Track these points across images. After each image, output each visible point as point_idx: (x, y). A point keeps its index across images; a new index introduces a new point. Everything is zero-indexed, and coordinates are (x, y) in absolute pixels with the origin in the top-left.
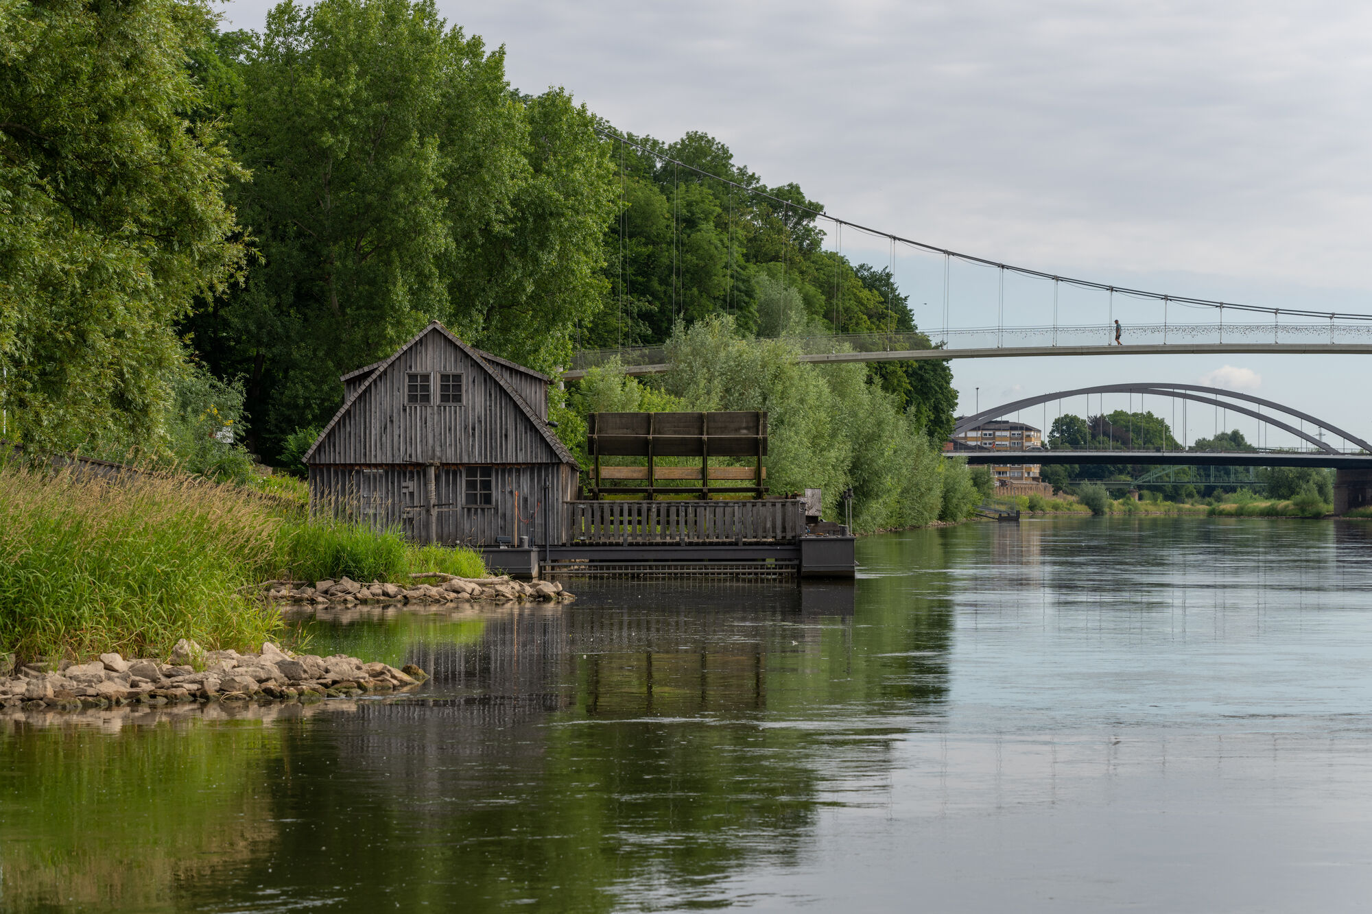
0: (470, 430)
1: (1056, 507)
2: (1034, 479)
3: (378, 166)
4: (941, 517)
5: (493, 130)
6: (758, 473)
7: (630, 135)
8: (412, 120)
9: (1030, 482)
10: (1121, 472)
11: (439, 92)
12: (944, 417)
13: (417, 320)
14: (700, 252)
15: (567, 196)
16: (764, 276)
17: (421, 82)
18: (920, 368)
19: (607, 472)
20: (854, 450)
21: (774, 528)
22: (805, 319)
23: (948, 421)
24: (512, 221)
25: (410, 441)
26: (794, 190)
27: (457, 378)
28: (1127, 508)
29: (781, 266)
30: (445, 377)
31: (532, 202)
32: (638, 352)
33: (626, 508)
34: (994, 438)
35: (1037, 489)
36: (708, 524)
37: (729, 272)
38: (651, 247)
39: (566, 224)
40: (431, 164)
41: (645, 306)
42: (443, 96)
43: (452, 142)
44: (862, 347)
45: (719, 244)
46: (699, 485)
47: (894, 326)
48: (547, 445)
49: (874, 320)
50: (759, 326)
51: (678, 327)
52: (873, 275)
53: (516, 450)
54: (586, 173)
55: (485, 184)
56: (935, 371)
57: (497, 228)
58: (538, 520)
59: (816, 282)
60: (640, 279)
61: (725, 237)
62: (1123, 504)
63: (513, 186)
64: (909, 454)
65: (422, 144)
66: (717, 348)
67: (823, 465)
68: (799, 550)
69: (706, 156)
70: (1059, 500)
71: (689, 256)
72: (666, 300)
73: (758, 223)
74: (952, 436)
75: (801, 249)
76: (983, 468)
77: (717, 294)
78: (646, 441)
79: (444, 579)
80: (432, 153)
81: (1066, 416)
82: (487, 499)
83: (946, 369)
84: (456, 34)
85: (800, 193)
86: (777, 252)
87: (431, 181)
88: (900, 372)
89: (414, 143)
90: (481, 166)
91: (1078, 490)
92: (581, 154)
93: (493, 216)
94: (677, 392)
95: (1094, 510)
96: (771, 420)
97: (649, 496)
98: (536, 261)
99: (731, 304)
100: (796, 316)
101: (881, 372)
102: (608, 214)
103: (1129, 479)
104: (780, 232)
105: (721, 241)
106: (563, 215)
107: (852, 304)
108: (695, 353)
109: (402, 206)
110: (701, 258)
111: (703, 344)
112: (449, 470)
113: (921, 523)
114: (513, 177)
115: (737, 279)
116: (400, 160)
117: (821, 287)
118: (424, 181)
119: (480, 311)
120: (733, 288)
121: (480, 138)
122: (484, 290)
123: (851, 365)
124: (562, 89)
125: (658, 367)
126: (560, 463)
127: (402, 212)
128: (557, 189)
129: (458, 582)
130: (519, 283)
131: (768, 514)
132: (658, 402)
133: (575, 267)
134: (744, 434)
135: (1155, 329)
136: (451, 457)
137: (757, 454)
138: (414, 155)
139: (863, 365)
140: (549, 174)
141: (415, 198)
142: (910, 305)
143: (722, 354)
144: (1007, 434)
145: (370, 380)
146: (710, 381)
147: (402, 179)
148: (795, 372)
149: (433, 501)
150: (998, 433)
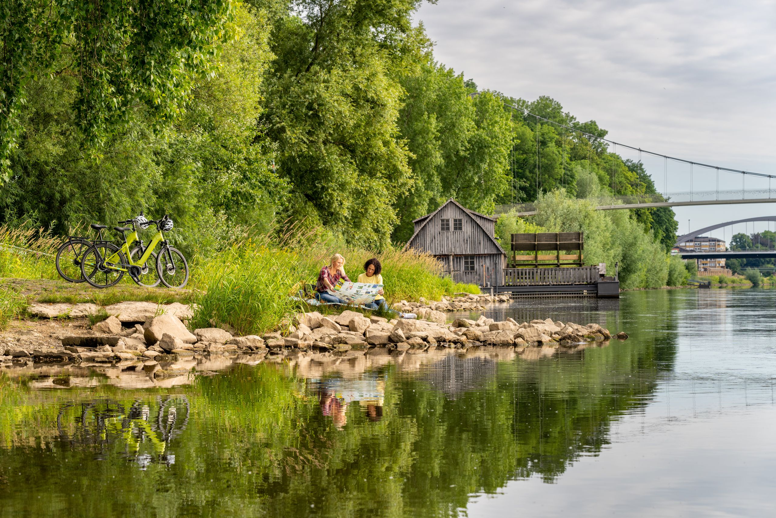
0: (466, 241)
1: (733, 282)
2: (722, 267)
3: (409, 127)
4: (668, 284)
5: (459, 110)
6: (580, 257)
7: (511, 98)
8: (424, 106)
9: (720, 268)
10: (768, 263)
11: (435, 94)
12: (671, 235)
13: (427, 195)
14: (549, 157)
15: (492, 138)
16: (579, 168)
17: (427, 90)
18: (658, 210)
19: (518, 258)
20: (623, 250)
21: (587, 278)
22: (599, 188)
23: (673, 237)
24: (468, 150)
25: (442, 246)
26: (593, 123)
27: (460, 220)
28: (771, 282)
29: (587, 162)
30: (455, 220)
31: (477, 142)
32: (520, 206)
33: (527, 271)
34: (700, 246)
35: (723, 272)
36: (560, 277)
37: (563, 166)
38: (525, 155)
39: (492, 151)
40: (433, 126)
41: (523, 184)
42: (437, 95)
43: (441, 116)
44: (628, 202)
45: (557, 153)
46: (556, 262)
47: (644, 190)
48: (496, 247)
49: (634, 187)
50: (577, 192)
51: (540, 195)
52: (633, 164)
53: (484, 249)
54: (500, 128)
55: (455, 133)
56: (665, 212)
57: (462, 153)
58: (493, 277)
59: (604, 168)
60: (520, 171)
61: (560, 149)
62: (769, 280)
63: (468, 135)
64: (651, 253)
65: (429, 117)
66: (558, 203)
67: (608, 256)
68: (597, 287)
69: (549, 107)
70: (736, 277)
71: (543, 159)
72: (533, 180)
73: (576, 140)
74: (676, 245)
75: (597, 153)
76: (691, 261)
77: (557, 177)
78: (535, 245)
79: (466, 295)
80: (433, 121)
81: (739, 234)
82: (473, 268)
83: (670, 211)
84: (442, 68)
85: (596, 125)
86: (585, 155)
87: (433, 134)
88: (647, 213)
89: (425, 117)
90: (454, 126)
91: (745, 273)
92: (498, 119)
93: (460, 148)
94: (540, 224)
95: (754, 283)
96: (585, 235)
97: (536, 266)
98: (479, 167)
99: (564, 182)
100: (595, 187)
101: (638, 214)
102: (510, 146)
103: (773, 266)
104: (586, 145)
105: (558, 151)
106: (490, 147)
107: (623, 180)
108: (548, 206)
109: (420, 144)
110: (548, 160)
111: (551, 202)
112: (458, 257)
113: (658, 286)
114: (468, 131)
115: (567, 170)
116: (420, 124)
117: (607, 171)
118: (430, 134)
119: (455, 190)
120: (565, 174)
121: (454, 114)
122: (456, 181)
123: (622, 211)
124: (488, 90)
125: (530, 213)
126: (501, 254)
127: (421, 147)
128: (487, 135)
129: (471, 296)
130: (472, 177)
131: (584, 273)
132: (532, 229)
133: (496, 170)
134: (574, 241)
135: (765, 191)
136: (458, 252)
137: (579, 249)
138: (425, 122)
139: (628, 210)
140: (484, 129)
141: (426, 141)
142: (652, 179)
143: (561, 207)
144: (708, 243)
145: (426, 222)
146: (555, 219)
147: (420, 133)
148: (595, 215)
149: (452, 269)
150: (703, 243)
